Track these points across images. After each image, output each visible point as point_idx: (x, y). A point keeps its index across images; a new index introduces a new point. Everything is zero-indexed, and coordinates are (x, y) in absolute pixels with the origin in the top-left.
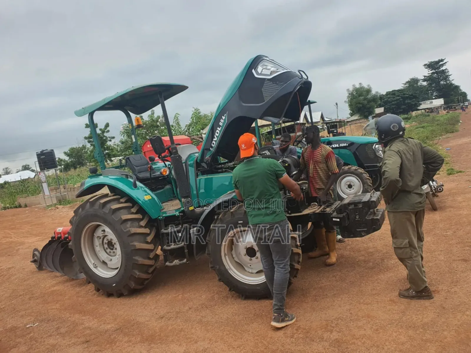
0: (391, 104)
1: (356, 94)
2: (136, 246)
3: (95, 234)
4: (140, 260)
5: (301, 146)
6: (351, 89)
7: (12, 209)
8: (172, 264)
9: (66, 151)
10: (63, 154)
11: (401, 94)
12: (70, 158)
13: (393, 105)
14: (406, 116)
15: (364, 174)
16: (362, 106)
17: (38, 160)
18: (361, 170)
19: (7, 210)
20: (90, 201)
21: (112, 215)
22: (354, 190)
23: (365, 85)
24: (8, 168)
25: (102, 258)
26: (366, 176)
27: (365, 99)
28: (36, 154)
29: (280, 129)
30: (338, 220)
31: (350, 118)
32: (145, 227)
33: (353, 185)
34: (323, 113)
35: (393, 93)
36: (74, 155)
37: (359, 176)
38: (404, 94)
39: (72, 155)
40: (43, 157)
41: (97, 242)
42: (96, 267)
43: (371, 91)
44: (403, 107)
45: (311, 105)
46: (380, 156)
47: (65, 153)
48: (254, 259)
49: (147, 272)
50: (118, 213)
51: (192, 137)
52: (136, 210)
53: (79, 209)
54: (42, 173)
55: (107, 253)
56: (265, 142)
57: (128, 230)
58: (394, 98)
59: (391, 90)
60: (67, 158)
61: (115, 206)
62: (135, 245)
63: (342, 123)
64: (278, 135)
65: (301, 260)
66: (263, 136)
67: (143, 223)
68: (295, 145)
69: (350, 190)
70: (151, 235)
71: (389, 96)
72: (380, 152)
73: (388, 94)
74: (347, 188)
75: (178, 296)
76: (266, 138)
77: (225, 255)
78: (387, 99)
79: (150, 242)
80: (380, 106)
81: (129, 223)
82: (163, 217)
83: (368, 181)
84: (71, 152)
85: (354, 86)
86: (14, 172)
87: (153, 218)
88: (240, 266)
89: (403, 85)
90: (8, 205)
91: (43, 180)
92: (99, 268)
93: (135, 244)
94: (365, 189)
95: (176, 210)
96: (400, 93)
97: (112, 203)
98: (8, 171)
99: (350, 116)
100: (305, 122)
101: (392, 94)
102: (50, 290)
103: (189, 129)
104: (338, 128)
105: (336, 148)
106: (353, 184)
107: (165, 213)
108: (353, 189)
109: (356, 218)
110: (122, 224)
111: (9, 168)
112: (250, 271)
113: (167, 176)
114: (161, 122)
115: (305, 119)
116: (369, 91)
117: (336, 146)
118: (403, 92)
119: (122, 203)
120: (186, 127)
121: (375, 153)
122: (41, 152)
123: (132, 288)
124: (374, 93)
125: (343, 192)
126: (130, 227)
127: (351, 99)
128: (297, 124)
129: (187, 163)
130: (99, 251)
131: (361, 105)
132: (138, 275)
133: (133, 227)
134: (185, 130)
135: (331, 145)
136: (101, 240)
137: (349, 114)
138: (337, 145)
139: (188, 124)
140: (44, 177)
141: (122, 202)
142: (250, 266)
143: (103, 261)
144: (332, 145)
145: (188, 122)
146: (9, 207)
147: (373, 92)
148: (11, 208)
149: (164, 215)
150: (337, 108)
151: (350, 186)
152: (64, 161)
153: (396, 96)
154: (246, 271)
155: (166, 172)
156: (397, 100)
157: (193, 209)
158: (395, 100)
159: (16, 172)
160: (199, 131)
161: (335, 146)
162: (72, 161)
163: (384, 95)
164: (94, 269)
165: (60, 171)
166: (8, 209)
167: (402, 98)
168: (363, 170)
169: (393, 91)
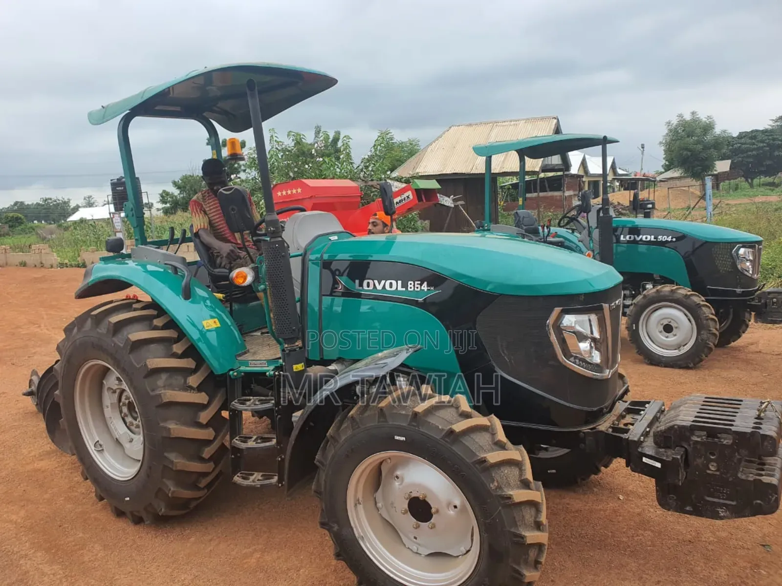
0: (745, 155)
1: (683, 131)
2: (172, 431)
3: (104, 382)
4: (178, 461)
5: (574, 228)
6: (675, 121)
7: (72, 268)
8: (246, 483)
9: (177, 181)
10: (171, 184)
11: (769, 139)
12: (181, 192)
13: (749, 157)
14: (769, 179)
15: (703, 308)
16: (691, 155)
17: (113, 193)
18: (699, 299)
19: (65, 268)
20: (93, 313)
21: (129, 353)
22: (675, 337)
23: (703, 116)
24: (91, 196)
25: (116, 433)
26: (708, 312)
27: (698, 142)
28: (110, 181)
29: (535, 181)
30: (658, 465)
31: (663, 173)
32: (200, 389)
33: (676, 328)
34: (616, 161)
35: (753, 135)
36: (187, 188)
37: (693, 311)
38: (774, 140)
39: (185, 187)
40: (120, 188)
41: (109, 399)
42: (101, 451)
43: (714, 128)
44: (768, 162)
45: (608, 145)
46: (746, 273)
47: (175, 184)
48: (424, 525)
49: (195, 487)
50: (144, 351)
51: (370, 183)
52: (184, 348)
53: (73, 329)
54: (117, 215)
55: (125, 423)
56: (505, 202)
57: (157, 392)
58: (754, 144)
59: (749, 130)
60: (176, 192)
61: (138, 334)
62: (169, 429)
63: (648, 182)
64: (531, 193)
65: (543, 518)
66: (502, 191)
67: (194, 380)
68: (562, 224)
69: (667, 337)
70: (210, 409)
71: (743, 140)
72: (748, 264)
73: (742, 135)
74: (661, 332)
75: (252, 554)
76: (507, 195)
77: (357, 503)
78: (739, 145)
79: (207, 424)
80: (723, 158)
81: (164, 376)
82: (239, 372)
83: (711, 323)
84: (185, 183)
85: (680, 116)
86: (100, 205)
87: (216, 373)
88: (391, 529)
89: (771, 123)
90: (66, 261)
91: (117, 227)
92: (106, 453)
93: (170, 427)
94: (702, 340)
95: (270, 362)
96: (766, 137)
97: (136, 326)
98: (92, 202)
99: (663, 170)
100: (582, 173)
101: (751, 138)
102: (29, 467)
103: (367, 167)
104: (639, 189)
105: (649, 243)
106: (676, 325)
107: (246, 363)
108: (675, 335)
109: (710, 469)
110: (146, 377)
111: (93, 196)
112: (415, 548)
113: (250, 286)
114: (319, 148)
115: (581, 166)
116: (708, 127)
117: (648, 239)
118: (772, 135)
119: (156, 328)
120: (362, 162)
121: (734, 265)
122: (117, 179)
123: (160, 514)
124: (719, 133)
125: (650, 338)
126: (164, 387)
127: (672, 140)
128: (567, 175)
129: (307, 257)
130: (111, 418)
131: (689, 153)
132: (174, 492)
133: (171, 387)
134: (360, 167)
135: (638, 236)
136: (116, 395)
137: (662, 166)
138: (653, 237)
139: (367, 157)
140: (119, 222)
141: (156, 326)
142: (415, 538)
143: (117, 439)
144: (641, 237)
145: (367, 153)
146: (69, 263)
147: (718, 130)
148: (71, 266)
149: (243, 368)
150: (643, 153)
151: (668, 329)
152: (172, 196)
153: (758, 141)
154: (405, 545)
155: (245, 278)
156: (758, 149)
157: (302, 369)
158: (754, 149)
159: (102, 204)
160: (385, 173)
161: (646, 238)
162: (183, 198)
163: (733, 138)
164: (95, 452)
165: (163, 212)
166: (67, 267)
167: (769, 145)
168: (703, 298)
169: (752, 131)
